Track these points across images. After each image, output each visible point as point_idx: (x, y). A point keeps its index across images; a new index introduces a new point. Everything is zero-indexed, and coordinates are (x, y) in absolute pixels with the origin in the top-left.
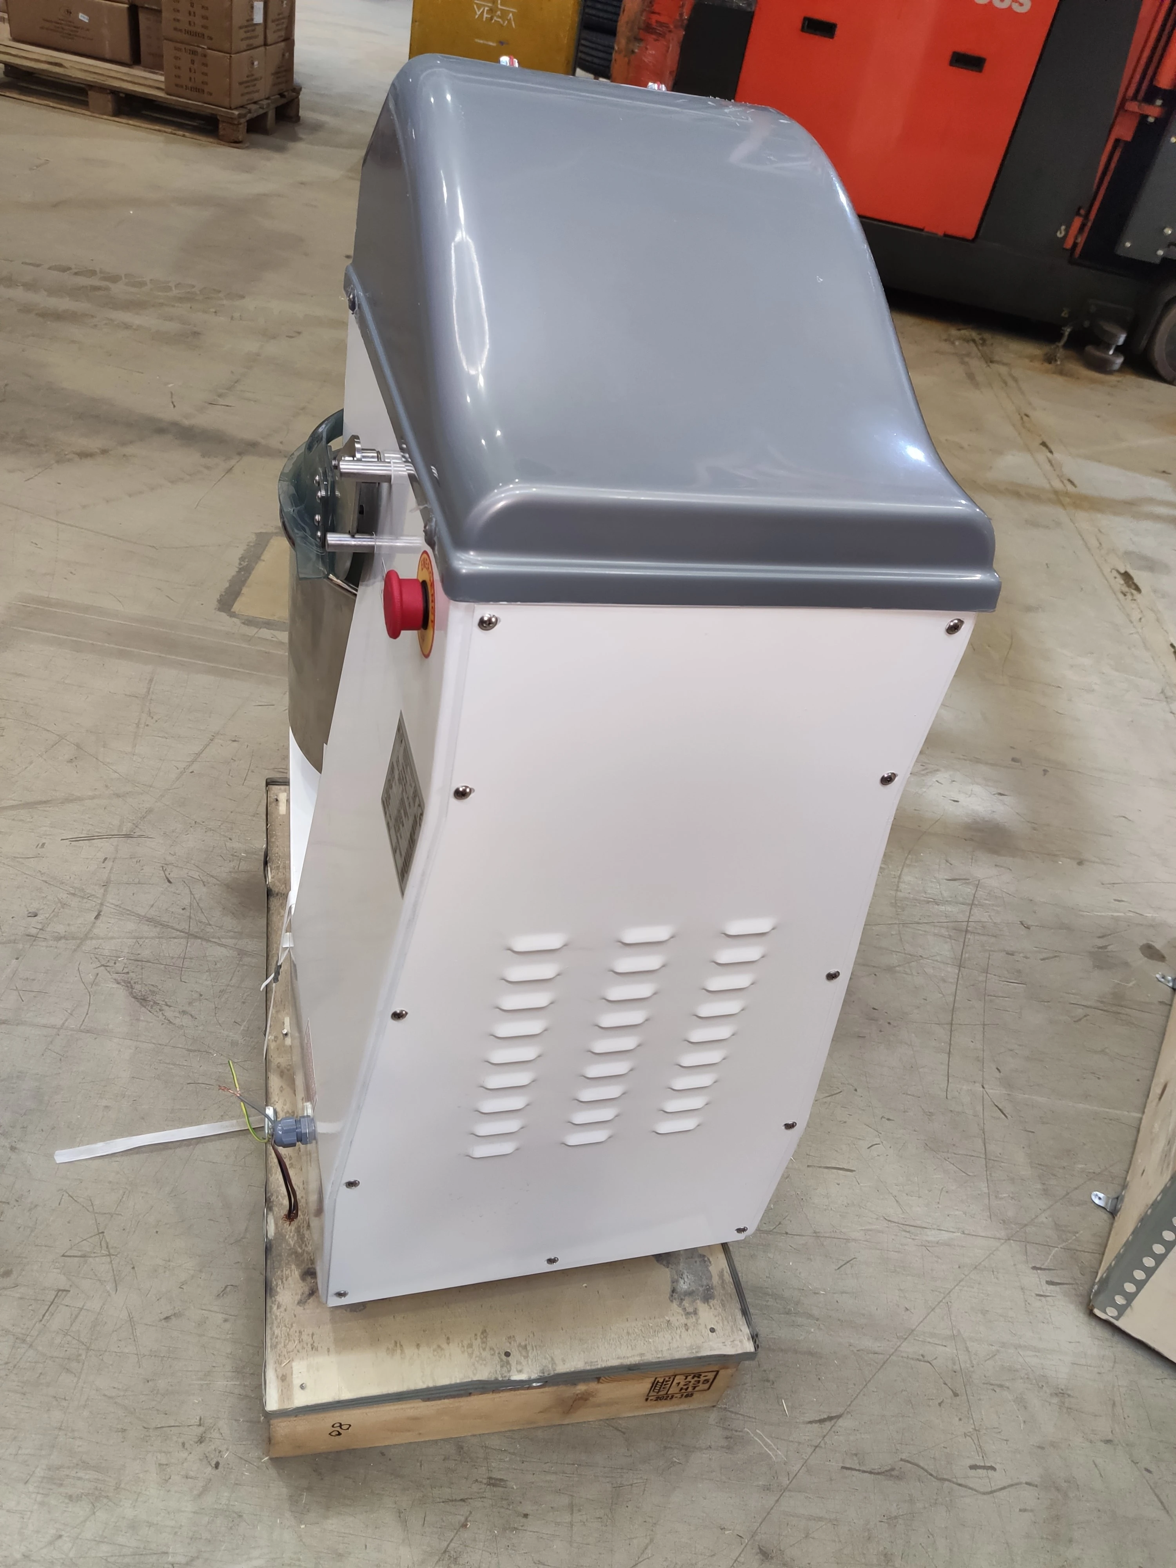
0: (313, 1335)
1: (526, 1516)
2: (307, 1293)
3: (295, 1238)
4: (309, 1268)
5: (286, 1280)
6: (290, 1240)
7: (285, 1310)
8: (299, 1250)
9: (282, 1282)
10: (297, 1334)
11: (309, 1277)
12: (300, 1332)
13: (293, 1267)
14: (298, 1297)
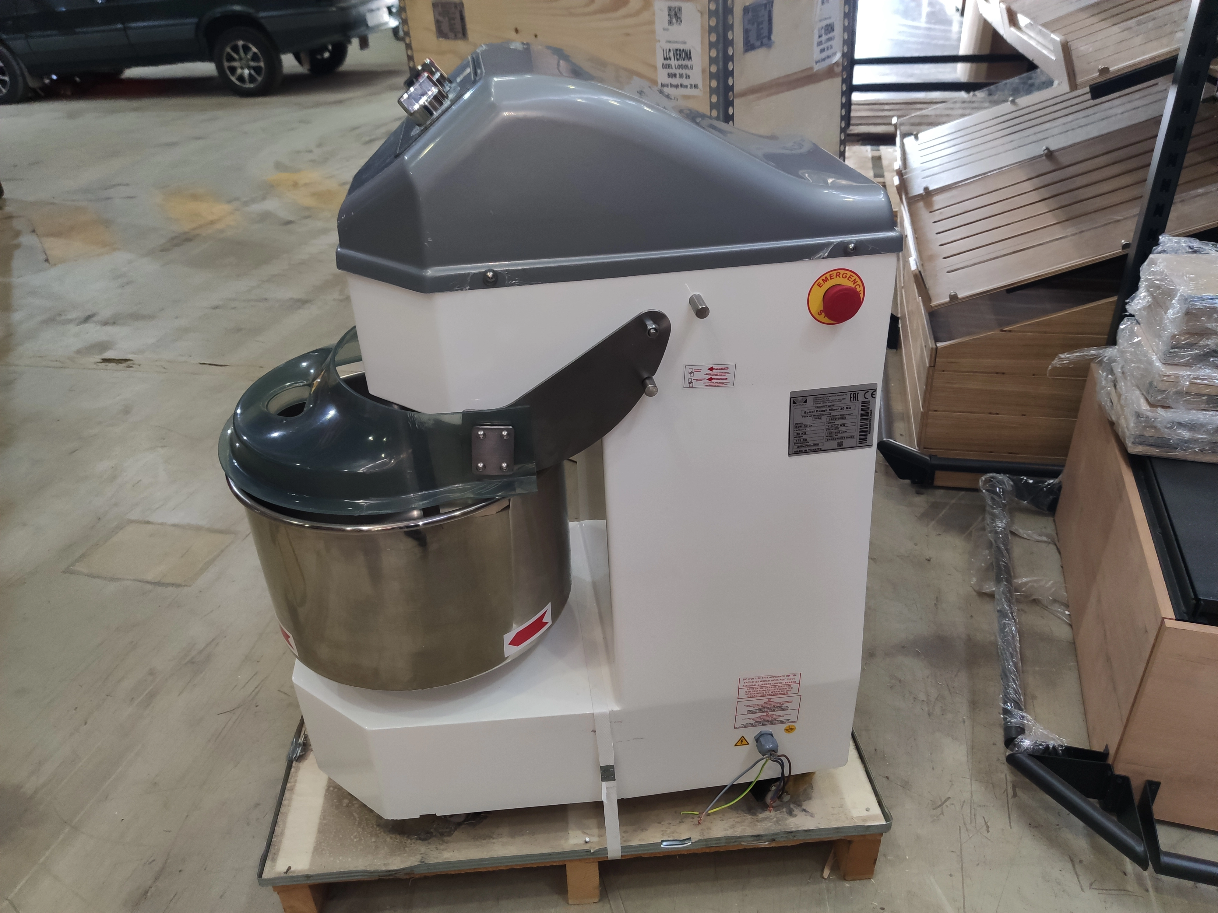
0: (833, 808)
1: (876, 750)
2: (805, 813)
3: (766, 822)
4: (787, 813)
5: (798, 825)
6: (768, 825)
7: (819, 823)
8: (775, 819)
9: (800, 827)
10: (834, 816)
11: (793, 813)
12: (833, 814)
13: (787, 822)
14: (809, 817)
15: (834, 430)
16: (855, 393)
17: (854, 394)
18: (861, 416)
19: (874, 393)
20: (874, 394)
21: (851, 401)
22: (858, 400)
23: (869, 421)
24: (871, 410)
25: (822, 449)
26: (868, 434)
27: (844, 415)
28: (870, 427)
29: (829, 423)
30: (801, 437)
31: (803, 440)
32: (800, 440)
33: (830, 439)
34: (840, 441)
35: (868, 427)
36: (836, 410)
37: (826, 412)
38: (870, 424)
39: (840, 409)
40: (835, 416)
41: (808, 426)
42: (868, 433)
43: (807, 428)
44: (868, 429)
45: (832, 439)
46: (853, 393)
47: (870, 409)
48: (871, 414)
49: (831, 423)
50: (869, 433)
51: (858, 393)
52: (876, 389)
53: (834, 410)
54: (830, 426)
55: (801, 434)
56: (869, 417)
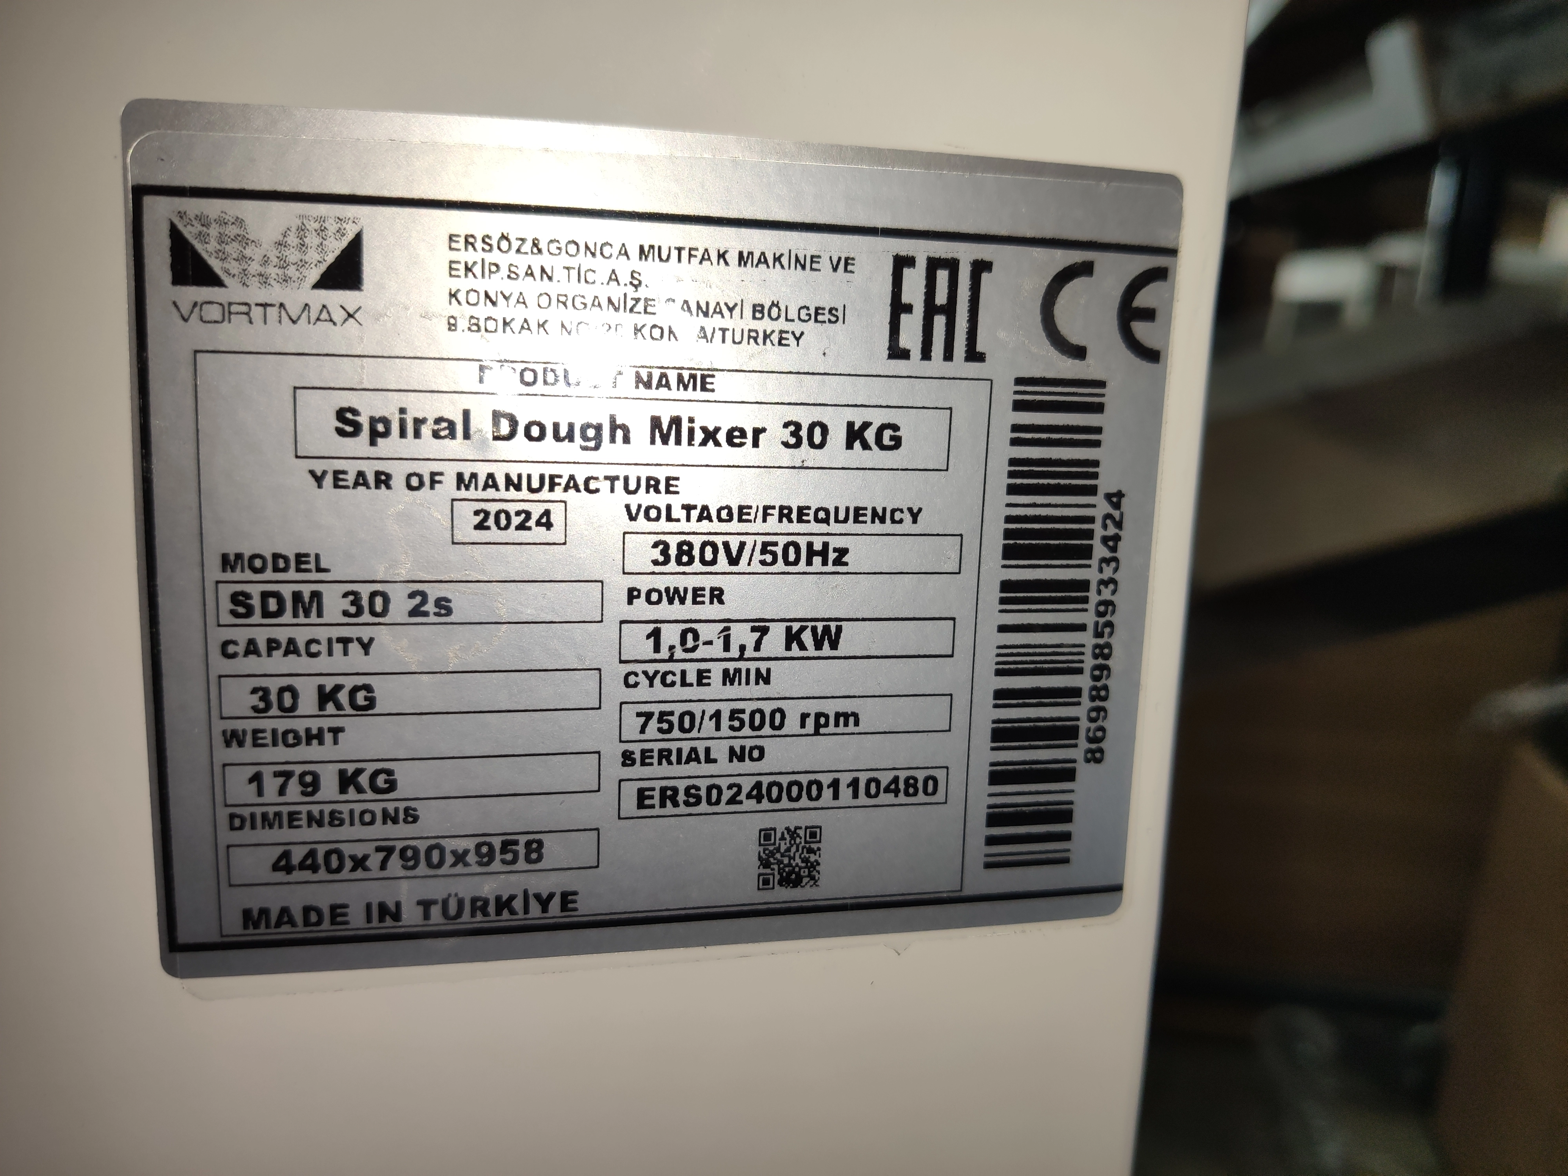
15: (716, 688)
16: (952, 265)
17: (934, 264)
18: (1009, 553)
19: (1142, 300)
20: (1149, 315)
21: (897, 353)
22: (974, 355)
23: (1089, 618)
24: (1116, 499)
25: (585, 906)
26: (1084, 771)
27: (824, 516)
28: (1100, 693)
29: (652, 597)
30: (314, 737)
31: (347, 781)
32: (311, 785)
33: (668, 796)
34: (781, 821)
35: (1083, 681)
36: (735, 436)
37: (610, 451)
38: (1103, 652)
39: (777, 434)
40: (726, 514)
41: (400, 605)
42: (1077, 755)
43: (383, 636)
44: (1080, 711)
45: (693, 796)
46: (922, 250)
47: (1106, 483)
48: (1113, 542)
49: (674, 595)
50: (1095, 756)
51: (980, 267)
52: (1173, 252)
53: (710, 436)
54: (670, 635)
55: (308, 702)
56: (1091, 574)
